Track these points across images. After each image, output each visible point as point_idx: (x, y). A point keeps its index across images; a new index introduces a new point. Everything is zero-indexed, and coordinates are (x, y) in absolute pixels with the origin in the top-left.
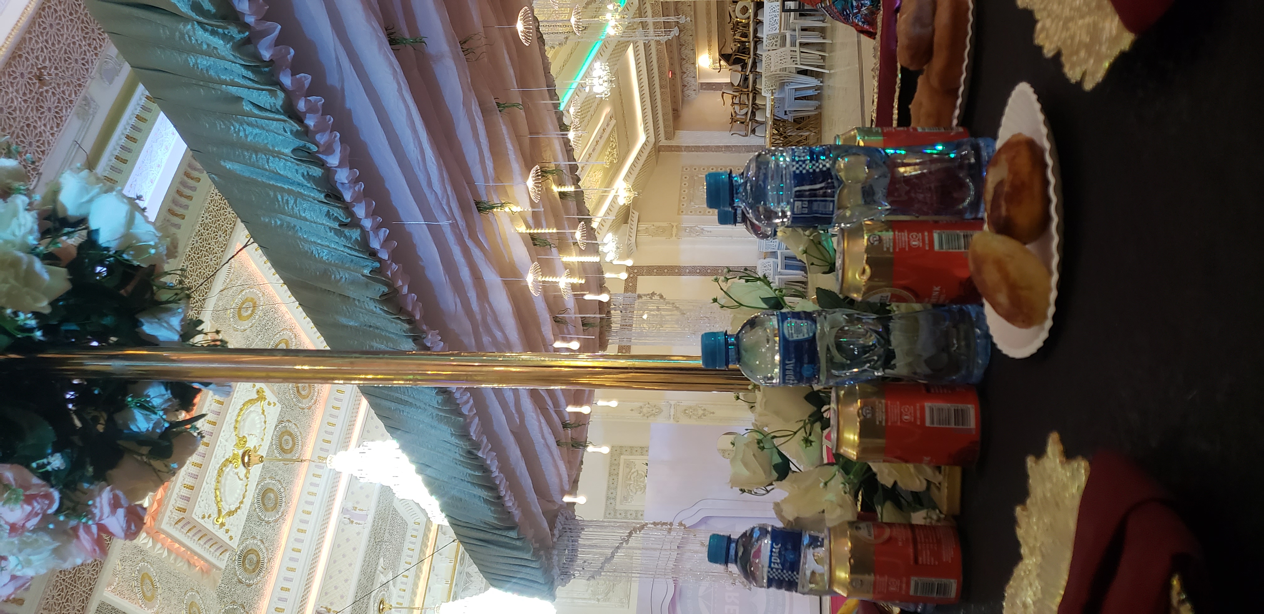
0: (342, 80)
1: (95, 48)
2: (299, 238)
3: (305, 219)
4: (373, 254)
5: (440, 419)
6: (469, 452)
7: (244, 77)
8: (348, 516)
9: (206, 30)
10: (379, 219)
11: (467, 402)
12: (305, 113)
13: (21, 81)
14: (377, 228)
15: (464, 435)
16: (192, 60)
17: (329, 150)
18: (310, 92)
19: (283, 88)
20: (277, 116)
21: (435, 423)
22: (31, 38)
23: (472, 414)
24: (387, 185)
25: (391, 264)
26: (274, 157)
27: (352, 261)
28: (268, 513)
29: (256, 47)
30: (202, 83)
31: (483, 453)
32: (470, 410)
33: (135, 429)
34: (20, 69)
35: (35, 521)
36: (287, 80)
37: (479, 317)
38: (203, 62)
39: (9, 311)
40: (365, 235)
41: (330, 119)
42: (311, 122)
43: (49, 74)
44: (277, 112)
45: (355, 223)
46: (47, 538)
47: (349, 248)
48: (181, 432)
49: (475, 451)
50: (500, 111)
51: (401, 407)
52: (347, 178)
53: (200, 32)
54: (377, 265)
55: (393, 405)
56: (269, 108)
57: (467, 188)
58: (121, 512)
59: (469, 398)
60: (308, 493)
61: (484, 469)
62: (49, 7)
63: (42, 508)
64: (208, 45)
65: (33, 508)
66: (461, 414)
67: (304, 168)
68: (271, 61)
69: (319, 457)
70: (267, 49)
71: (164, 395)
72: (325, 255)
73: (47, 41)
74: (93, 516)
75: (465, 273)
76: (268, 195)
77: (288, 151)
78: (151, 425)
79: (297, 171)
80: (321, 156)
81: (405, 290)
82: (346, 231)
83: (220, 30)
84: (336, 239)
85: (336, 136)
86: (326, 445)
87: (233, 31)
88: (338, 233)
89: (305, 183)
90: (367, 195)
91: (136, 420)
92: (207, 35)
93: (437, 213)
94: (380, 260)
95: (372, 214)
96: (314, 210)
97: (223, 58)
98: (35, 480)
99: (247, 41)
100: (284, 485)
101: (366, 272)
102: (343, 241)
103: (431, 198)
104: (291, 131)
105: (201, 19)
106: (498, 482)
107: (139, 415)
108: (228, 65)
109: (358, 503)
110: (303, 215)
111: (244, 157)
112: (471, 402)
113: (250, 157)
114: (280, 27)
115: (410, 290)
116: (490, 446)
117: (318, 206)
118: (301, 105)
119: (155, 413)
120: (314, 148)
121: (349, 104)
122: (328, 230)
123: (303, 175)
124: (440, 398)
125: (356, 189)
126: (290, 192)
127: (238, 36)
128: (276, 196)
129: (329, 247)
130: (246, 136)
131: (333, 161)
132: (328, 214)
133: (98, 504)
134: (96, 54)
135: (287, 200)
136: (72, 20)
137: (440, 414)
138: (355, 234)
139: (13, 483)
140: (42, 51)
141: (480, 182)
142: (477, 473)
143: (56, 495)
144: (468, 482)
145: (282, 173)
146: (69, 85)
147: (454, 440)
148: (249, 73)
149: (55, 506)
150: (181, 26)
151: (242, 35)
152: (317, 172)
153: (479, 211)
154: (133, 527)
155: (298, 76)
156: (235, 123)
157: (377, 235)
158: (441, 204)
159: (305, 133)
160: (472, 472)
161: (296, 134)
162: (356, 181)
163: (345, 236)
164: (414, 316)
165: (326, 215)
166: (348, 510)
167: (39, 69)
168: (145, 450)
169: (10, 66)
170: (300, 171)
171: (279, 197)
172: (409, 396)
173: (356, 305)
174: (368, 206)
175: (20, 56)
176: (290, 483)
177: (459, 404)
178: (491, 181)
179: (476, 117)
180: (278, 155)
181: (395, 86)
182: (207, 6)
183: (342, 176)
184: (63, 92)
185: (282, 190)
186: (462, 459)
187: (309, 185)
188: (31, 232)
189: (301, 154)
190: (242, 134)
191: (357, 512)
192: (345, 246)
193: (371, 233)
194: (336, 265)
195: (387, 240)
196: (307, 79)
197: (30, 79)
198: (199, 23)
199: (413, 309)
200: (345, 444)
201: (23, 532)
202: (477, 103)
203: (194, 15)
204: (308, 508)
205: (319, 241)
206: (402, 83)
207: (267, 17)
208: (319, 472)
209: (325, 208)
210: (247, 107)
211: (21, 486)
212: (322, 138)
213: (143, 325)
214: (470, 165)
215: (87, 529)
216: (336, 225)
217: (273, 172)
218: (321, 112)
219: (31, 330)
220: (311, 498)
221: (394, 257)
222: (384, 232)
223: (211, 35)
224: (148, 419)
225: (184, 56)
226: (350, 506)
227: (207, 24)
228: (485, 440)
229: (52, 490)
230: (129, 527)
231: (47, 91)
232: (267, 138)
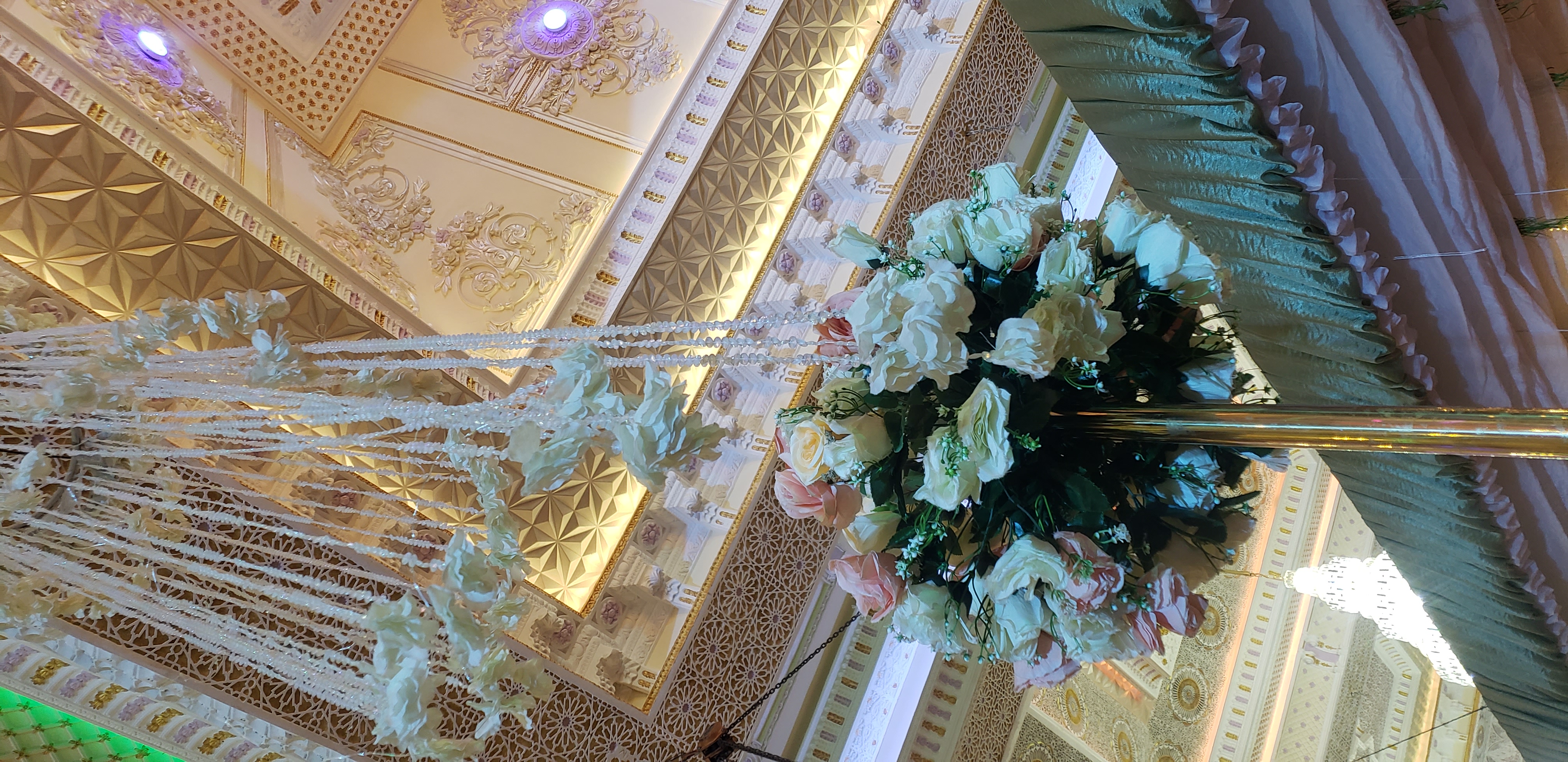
0: (1325, 76)
1: (1019, 92)
2: (1267, 287)
3: (1276, 262)
4: (1367, 302)
5: (1463, 532)
6: (1509, 584)
7: (1204, 92)
8: (1311, 653)
9: (1160, 42)
10: (1375, 255)
11: (1505, 511)
12: (1279, 125)
13: (950, 140)
14: (1371, 268)
15: (1500, 555)
16: (1140, 82)
17: (1309, 170)
18: (1284, 99)
19: (1252, 99)
20: (1244, 135)
21: (1455, 538)
22: (959, 93)
23: (1513, 528)
24: (1385, 209)
25: (1391, 315)
26: (1237, 186)
27: (1337, 313)
28: (1208, 637)
29: (1219, 53)
30: (1152, 107)
31: (1533, 587)
32: (1511, 523)
33: (1182, 504)
34: (950, 127)
35: (1100, 599)
36: (1256, 88)
37: (1522, 388)
38: (1154, 81)
39: (1074, 359)
40: (1355, 277)
41: (1311, 130)
42: (1286, 137)
43: (976, 129)
44: (1245, 129)
45: (1342, 263)
46: (1109, 622)
47: (1333, 296)
48: (1231, 512)
49: (1520, 584)
50: (1556, 85)
51: (1401, 511)
52: (1333, 204)
53: (1153, 45)
54: (1373, 316)
55: (1389, 509)
56: (1234, 125)
57: (1503, 202)
58: (1182, 601)
59: (1509, 505)
60: (1258, 617)
61: (1536, 611)
62: (976, 55)
63: (1108, 586)
64: (1162, 60)
65: (1100, 584)
66: (1498, 529)
67: (1275, 197)
68: (1238, 66)
69: (1270, 573)
70: (1232, 52)
71: (1210, 465)
72: (1300, 308)
73: (973, 93)
74: (1152, 603)
75: (1500, 324)
76: (1227, 235)
77: (1255, 177)
78: (1201, 501)
79: (1267, 201)
80: (1297, 179)
81: (1411, 350)
82: (1330, 274)
83: (1177, 40)
84: (1317, 285)
85: (1317, 151)
86: (1279, 558)
87: (1194, 39)
88: (1317, 276)
89: (1278, 215)
90: (1357, 225)
91: (1182, 493)
92: (1162, 48)
93: (1458, 241)
94: (1376, 311)
95: (1364, 249)
96: (1287, 250)
97: (1180, 73)
98: (1101, 553)
99: (1208, 47)
100: (1227, 604)
101: (1358, 327)
102: (1326, 288)
103: (1448, 221)
104: (1262, 151)
105: (1155, 30)
106: (1557, 632)
107: (1185, 488)
108: (1184, 80)
109: (1324, 637)
110: (1274, 257)
111: (1199, 191)
112: (1512, 510)
113: (1207, 190)
114: (1247, 22)
115: (1418, 350)
116: (1543, 578)
117: (1292, 244)
118: (1274, 116)
119: (1205, 487)
120: (1290, 169)
121: (1332, 108)
122: (1305, 274)
123: (1275, 206)
124: (1462, 503)
125: (1345, 217)
126: (1256, 229)
127: (1198, 43)
128: (1237, 236)
129: (1306, 296)
130: (1203, 165)
131: (1314, 183)
132: (1306, 254)
133: (1157, 589)
134: (1019, 99)
135: (1252, 240)
136: (996, 65)
137: (1463, 524)
138: (1343, 277)
139: (1080, 553)
140: (969, 104)
141: (1523, 192)
142: (1522, 616)
143: (1121, 572)
144: (1507, 626)
145: (1248, 206)
146: (993, 137)
147: (1484, 563)
148: (1211, 85)
149: (1120, 585)
150: (1132, 43)
151: (1202, 41)
152: (1293, 199)
153: (1522, 233)
154: (1194, 621)
155: (1269, 80)
156: (1189, 151)
157: (1372, 277)
158: (1463, 227)
159: (1280, 151)
160: (1515, 613)
161: (1267, 154)
162: (1343, 207)
163: (1329, 282)
164: (1423, 386)
165: (1303, 255)
166: (1310, 645)
167: (966, 124)
168: (1192, 530)
169: (940, 126)
170: (1271, 201)
171: (1242, 236)
172: (1415, 498)
173: (1340, 372)
174: (1360, 239)
175: (949, 113)
176: (1234, 601)
177: (1492, 513)
178: (1541, 188)
179: (1518, 98)
180: (1243, 183)
181: (1400, 71)
182: (1163, 12)
183: (1326, 202)
184: (988, 145)
185: (1247, 227)
186: (1498, 592)
187: (1282, 218)
188: (1086, 272)
189: (1273, 178)
190: (1198, 163)
191: (1324, 649)
192: (1328, 294)
193: (1364, 275)
194: (1314, 320)
195: (1387, 281)
196: (1280, 82)
197: (958, 136)
198: (1152, 35)
199: (1423, 376)
200: (1303, 559)
201: (1088, 611)
202: (1522, 78)
203: (1147, 26)
204: (1259, 636)
205: (1293, 290)
206: (1409, 67)
207: (1230, 14)
208: (1270, 591)
209: (1302, 246)
210: (1206, 129)
211: (1088, 558)
212: (1299, 156)
213: (1187, 379)
214: (1507, 168)
215: (1146, 615)
216: (1317, 267)
217: (1236, 205)
218: (1298, 123)
219: (1093, 381)
220: (1261, 624)
221: (1396, 304)
222: (1381, 273)
223: (1166, 47)
224: (1197, 494)
225: (1132, 78)
226: (1313, 640)
227: (1162, 35)
228: (1535, 569)
229: (1117, 565)
230: (1190, 620)
231: (973, 147)
232: (1229, 165)
